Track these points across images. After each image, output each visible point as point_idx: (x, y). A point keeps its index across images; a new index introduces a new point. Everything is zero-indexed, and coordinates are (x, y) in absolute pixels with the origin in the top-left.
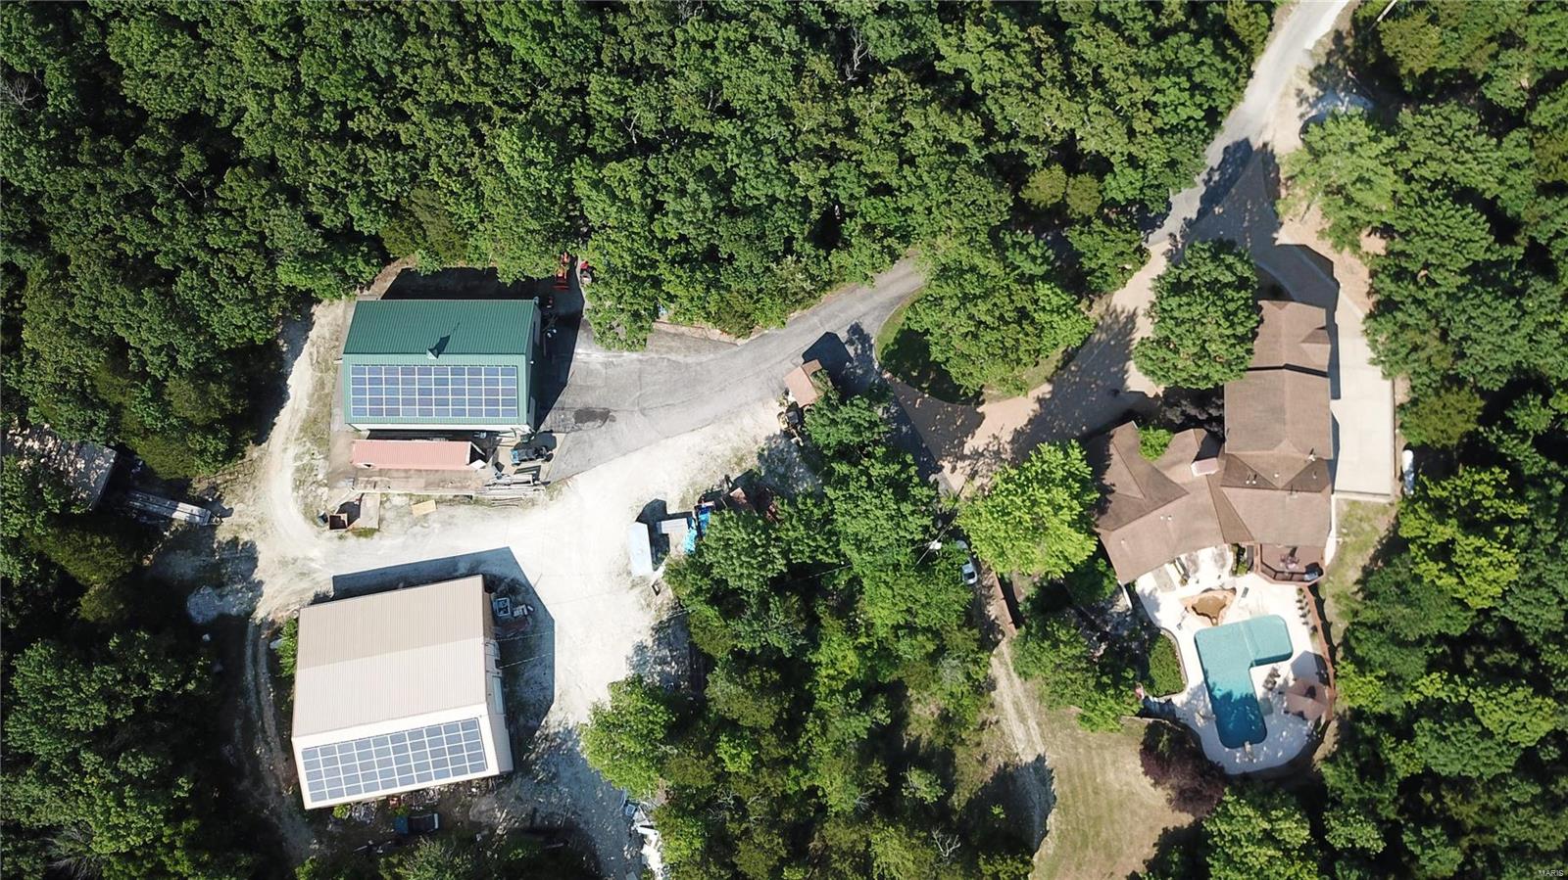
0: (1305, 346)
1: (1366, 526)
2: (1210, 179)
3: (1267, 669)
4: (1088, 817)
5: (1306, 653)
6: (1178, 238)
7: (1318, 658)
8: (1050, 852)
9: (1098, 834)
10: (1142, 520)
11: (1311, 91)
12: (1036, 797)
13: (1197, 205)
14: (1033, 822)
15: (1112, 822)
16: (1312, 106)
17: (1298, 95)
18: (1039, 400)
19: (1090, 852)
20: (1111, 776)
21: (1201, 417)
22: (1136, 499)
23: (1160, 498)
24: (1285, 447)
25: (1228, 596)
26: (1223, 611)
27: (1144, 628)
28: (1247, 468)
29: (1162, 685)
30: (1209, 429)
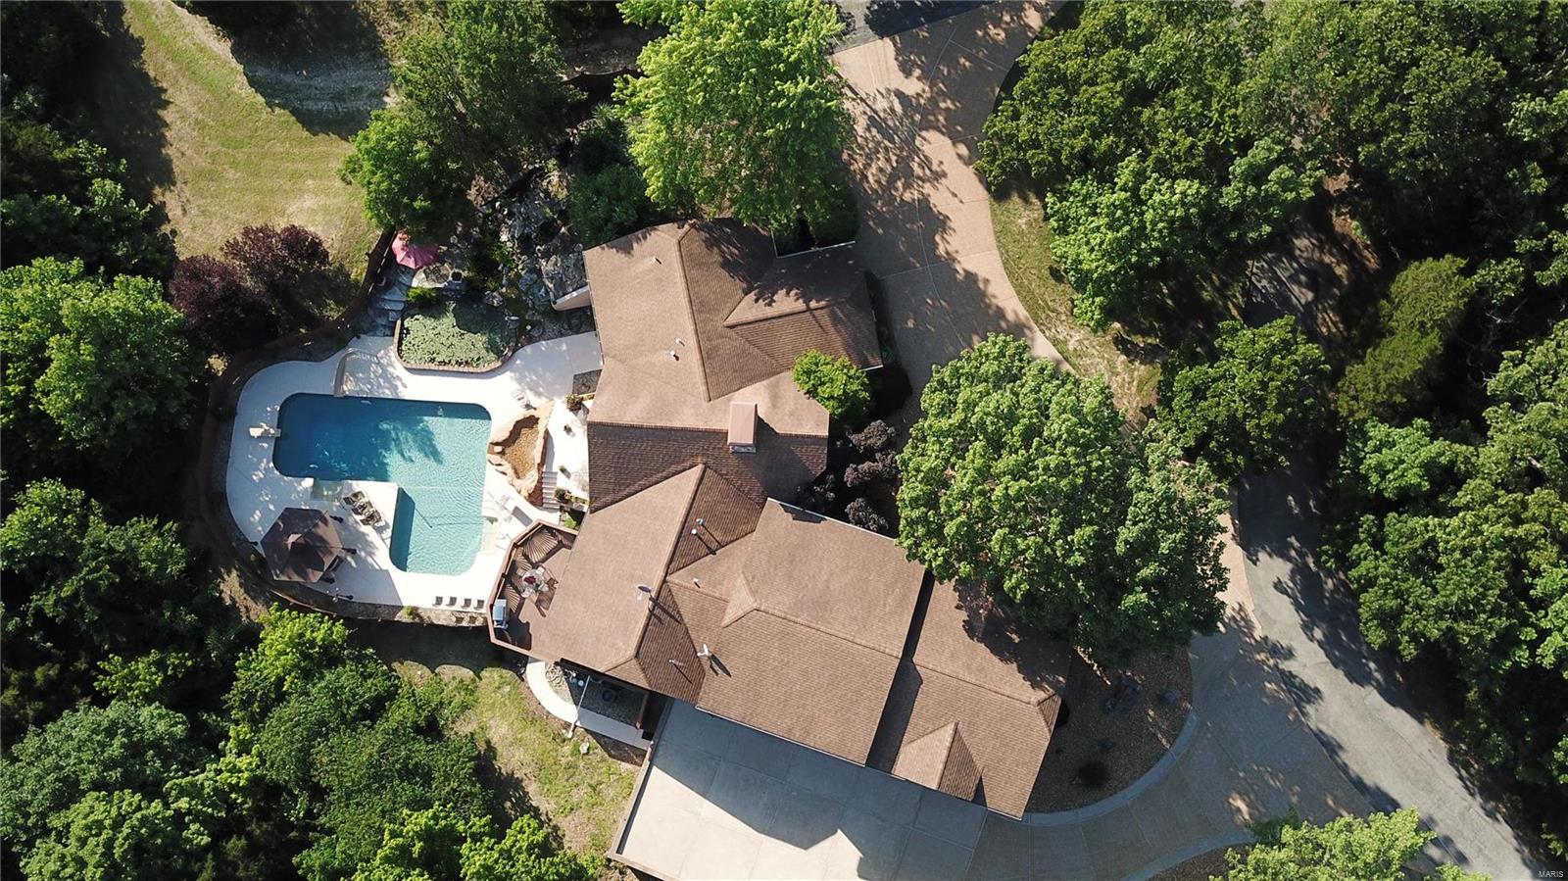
1: (581, 794)
3: (388, 514)
4: (264, 156)
7: (375, 610)
8: (235, 89)
9: (235, 165)
10: (684, 301)
12: (319, 82)
13: (1313, 677)
14: (286, 72)
19: (213, 146)
20: (309, 202)
21: (849, 475)
22: (727, 311)
23: (715, 348)
24: (740, 600)
25: (530, 481)
26: (507, 467)
27: (522, 323)
28: (725, 532)
29: (420, 323)
30: (821, 480)
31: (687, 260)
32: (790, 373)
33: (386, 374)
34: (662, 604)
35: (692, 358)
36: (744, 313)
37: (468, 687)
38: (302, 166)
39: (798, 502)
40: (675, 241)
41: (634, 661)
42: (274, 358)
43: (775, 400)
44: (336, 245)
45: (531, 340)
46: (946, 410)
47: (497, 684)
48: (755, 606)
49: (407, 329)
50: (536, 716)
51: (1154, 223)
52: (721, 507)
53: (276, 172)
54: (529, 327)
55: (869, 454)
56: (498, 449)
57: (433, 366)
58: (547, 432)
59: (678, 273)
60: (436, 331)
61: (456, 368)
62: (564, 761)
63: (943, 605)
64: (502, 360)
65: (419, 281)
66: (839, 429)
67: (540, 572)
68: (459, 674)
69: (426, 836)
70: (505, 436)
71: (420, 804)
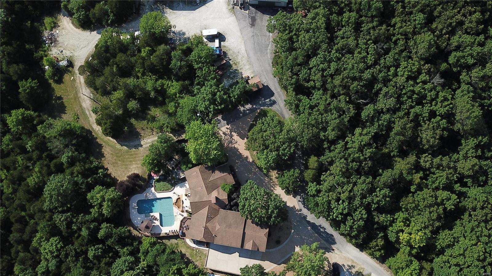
0: (252, 240)
2: (321, 228)
4: (124, 158)
5: (161, 230)
6: (300, 212)
7: (160, 234)
8: (117, 147)
9: (120, 161)
10: (201, 179)
11: (354, 271)
12: (132, 144)
13: (312, 221)
14: (125, 142)
15: (122, 165)
16: (347, 270)
17: (352, 266)
18: (247, 157)
19: (115, 158)
20: (134, 166)
21: (232, 203)
22: (209, 179)
23: (208, 186)
24: (218, 227)
25: (181, 209)
26: (177, 207)
28: (214, 215)
29: (158, 185)
30: (228, 205)
31: (201, 172)
32: (220, 187)
33: (154, 194)
34: (206, 228)
35: (204, 188)
36: (211, 179)
37: (177, 244)
38: (131, 160)
39: (224, 209)
40: (198, 169)
41: (203, 238)
42: (134, 194)
43: (219, 193)
44: (141, 174)
45: (177, 184)
46: (244, 193)
47: (182, 243)
48: (220, 227)
49: (156, 186)
50: (189, 247)
51: (271, 159)
52: (213, 212)
54: (176, 182)
55: (235, 199)
56: (175, 204)
57: (161, 191)
58: (183, 201)
59: (200, 175)
60: (161, 185)
61: (165, 191)
62: (194, 253)
63: (249, 221)
64: (173, 189)
65: (156, 177)
66: (229, 196)
67: (186, 225)
68: (175, 242)
69: (177, 269)
70: (175, 201)
71: (174, 265)
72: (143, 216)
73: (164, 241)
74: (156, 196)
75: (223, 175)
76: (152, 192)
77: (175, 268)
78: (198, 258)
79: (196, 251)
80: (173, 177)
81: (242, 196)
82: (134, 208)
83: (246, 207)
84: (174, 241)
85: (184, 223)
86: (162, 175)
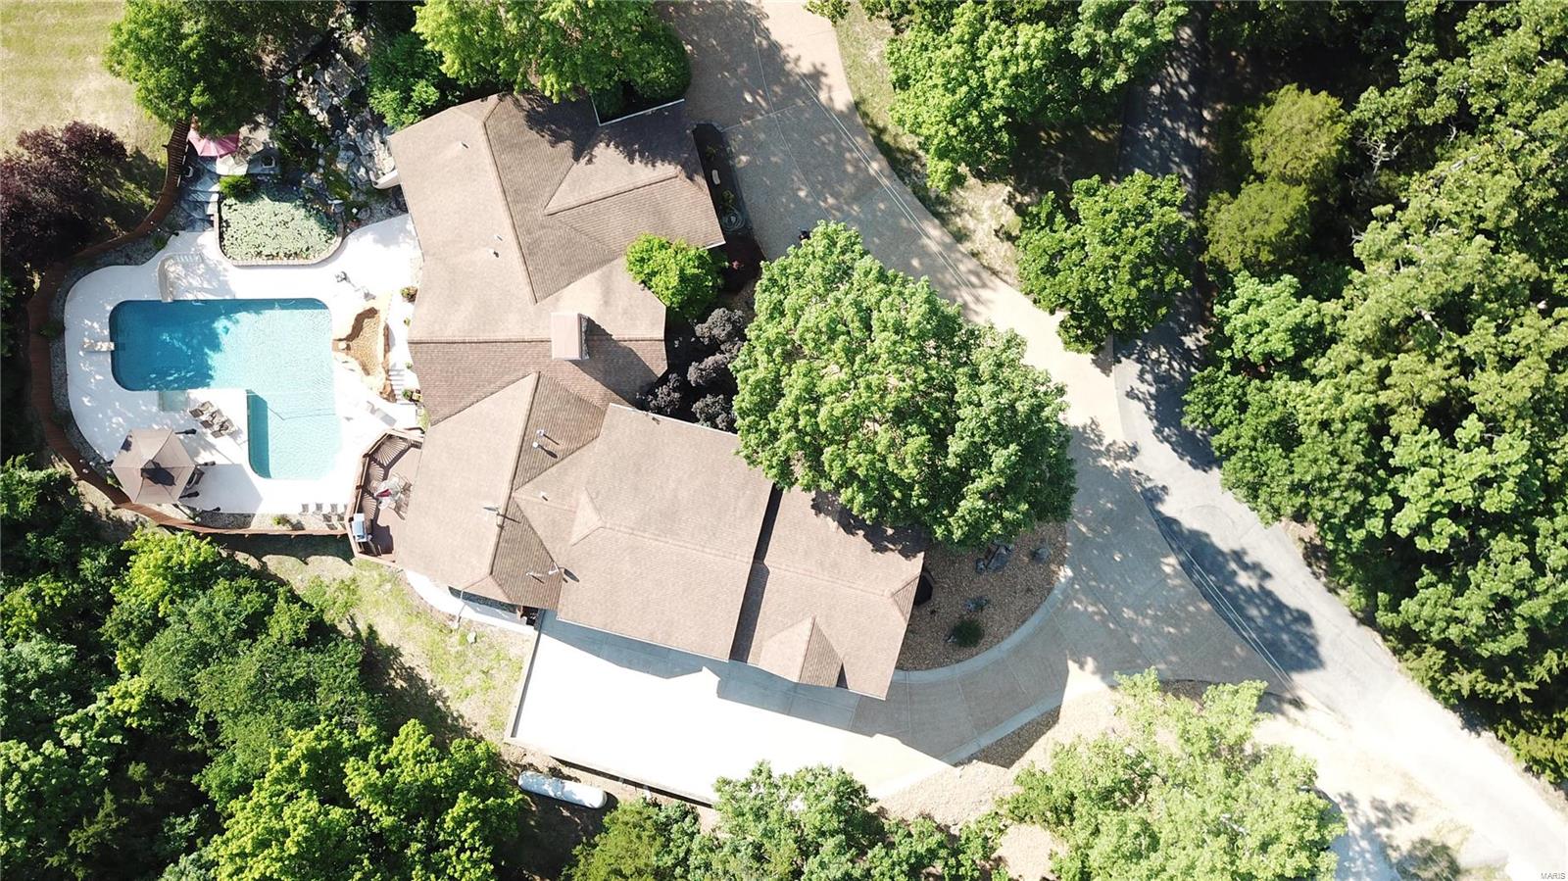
0: (805, 627)
2: (1246, 567)
5: (258, 499)
6: (1123, 464)
7: (245, 519)
10: (496, 191)
11: (1403, 837)
13: (1190, 522)
16: (1368, 828)
17: (1401, 807)
18: (816, 76)
21: (692, 374)
22: (547, 195)
23: (536, 242)
24: (586, 519)
25: (378, 380)
26: (354, 364)
27: (347, 205)
28: (570, 440)
29: (239, 214)
30: (664, 380)
31: (498, 144)
32: (622, 263)
33: (212, 272)
34: (510, 518)
35: (512, 256)
36: (565, 197)
37: (350, 587)
38: (78, 40)
39: (642, 406)
40: (480, 124)
41: (490, 579)
42: (92, 265)
43: (607, 294)
44: (133, 133)
45: (359, 223)
46: (778, 310)
47: (377, 583)
48: (600, 524)
49: (226, 221)
50: (419, 612)
51: (996, 81)
52: (562, 415)
53: (53, 49)
54: (355, 211)
55: (714, 347)
56: (343, 345)
57: (260, 261)
58: (387, 328)
59: (488, 160)
60: (258, 222)
61: (285, 261)
62: (453, 651)
63: (797, 501)
64: (333, 248)
65: (230, 168)
66: (677, 326)
67: (394, 482)
68: (339, 576)
69: (311, 755)
70: (348, 331)
71: (306, 720)
72: (146, 401)
73: (275, 563)
74: (224, 285)
75: (643, 173)
76: (203, 260)
77: (302, 742)
78: (474, 680)
79: (464, 636)
80: (336, 173)
81: (763, 329)
82: (91, 351)
83: (785, 404)
84: (327, 567)
85: (387, 469)
86: (265, 156)
